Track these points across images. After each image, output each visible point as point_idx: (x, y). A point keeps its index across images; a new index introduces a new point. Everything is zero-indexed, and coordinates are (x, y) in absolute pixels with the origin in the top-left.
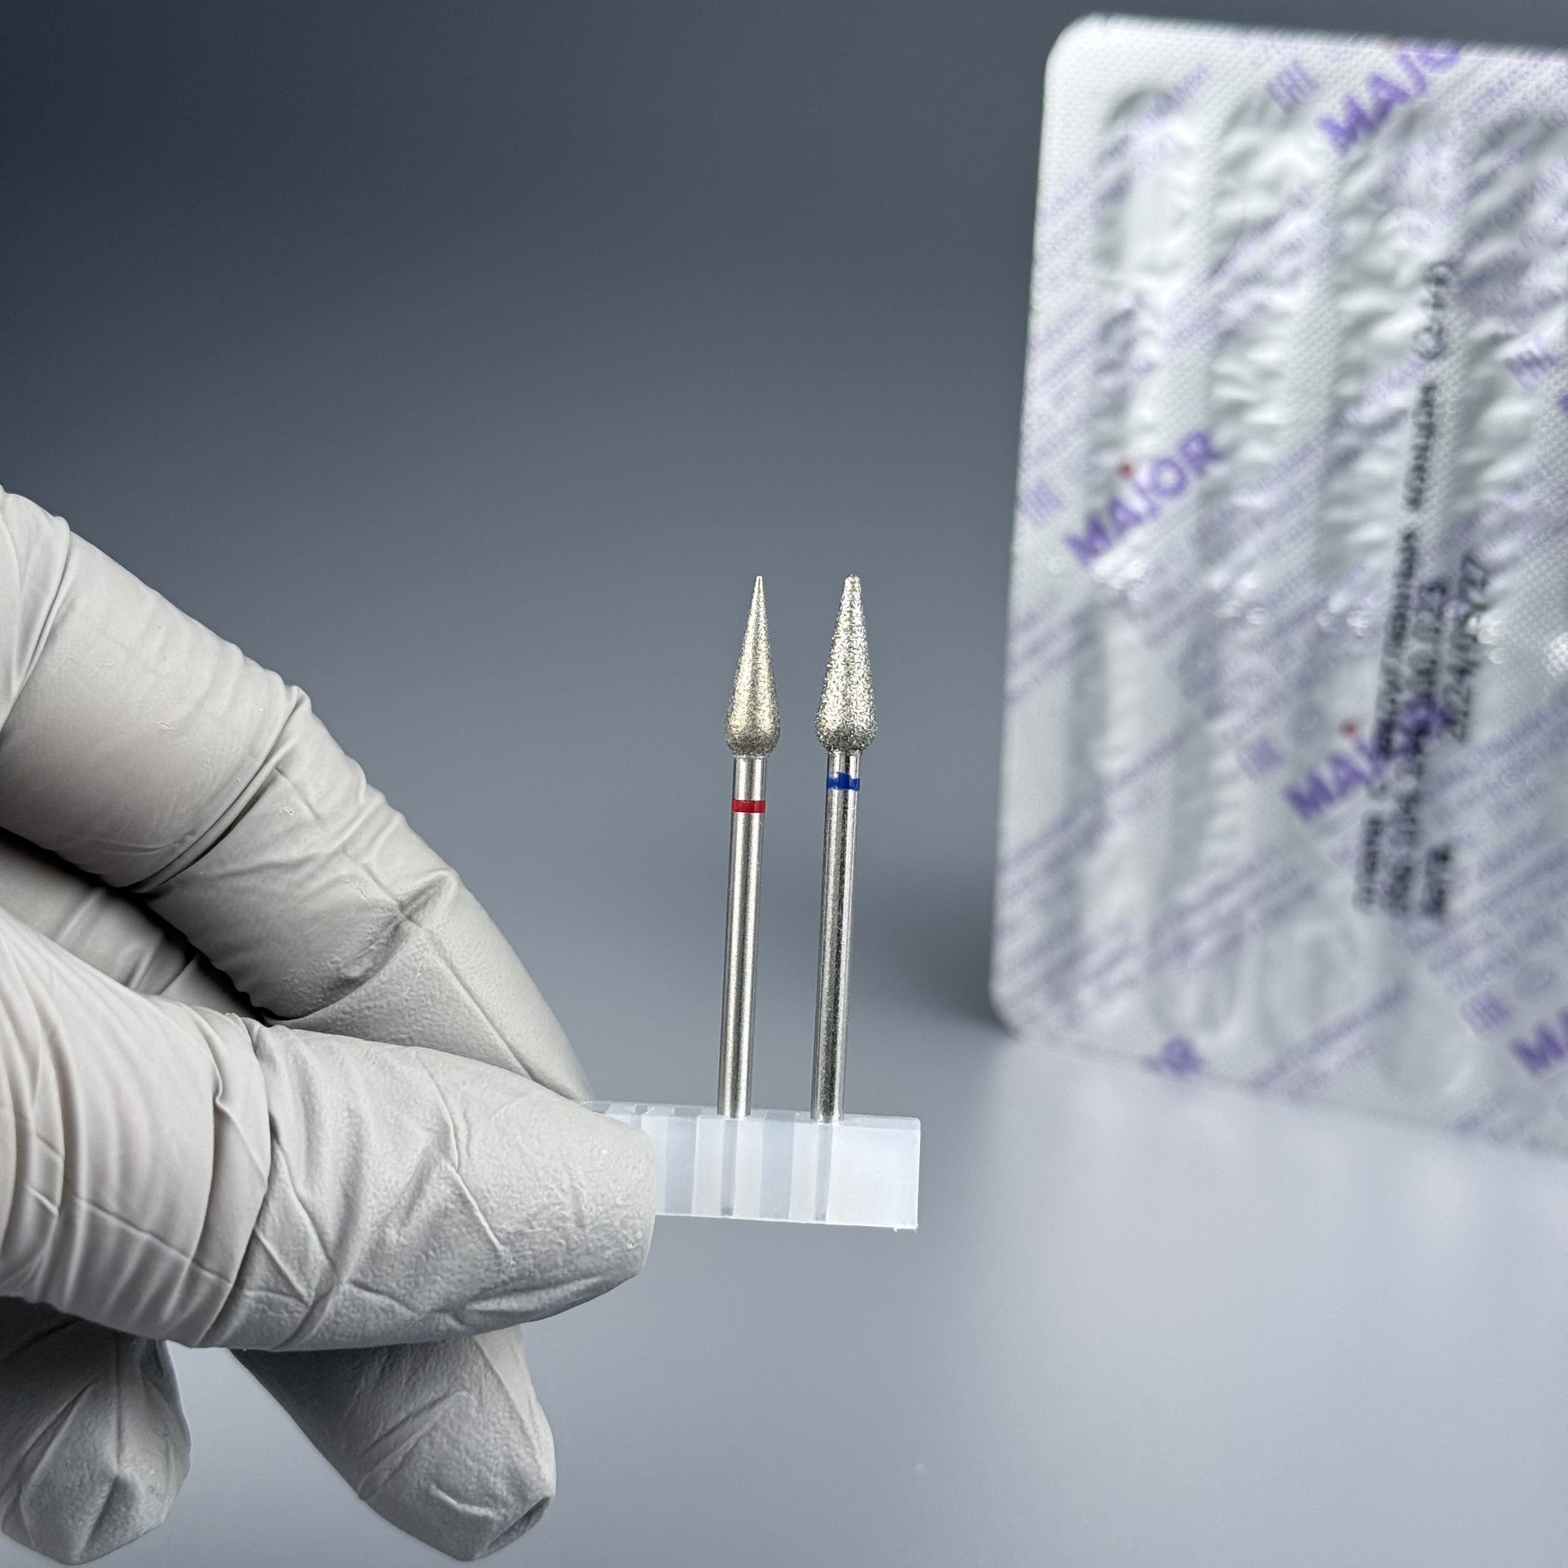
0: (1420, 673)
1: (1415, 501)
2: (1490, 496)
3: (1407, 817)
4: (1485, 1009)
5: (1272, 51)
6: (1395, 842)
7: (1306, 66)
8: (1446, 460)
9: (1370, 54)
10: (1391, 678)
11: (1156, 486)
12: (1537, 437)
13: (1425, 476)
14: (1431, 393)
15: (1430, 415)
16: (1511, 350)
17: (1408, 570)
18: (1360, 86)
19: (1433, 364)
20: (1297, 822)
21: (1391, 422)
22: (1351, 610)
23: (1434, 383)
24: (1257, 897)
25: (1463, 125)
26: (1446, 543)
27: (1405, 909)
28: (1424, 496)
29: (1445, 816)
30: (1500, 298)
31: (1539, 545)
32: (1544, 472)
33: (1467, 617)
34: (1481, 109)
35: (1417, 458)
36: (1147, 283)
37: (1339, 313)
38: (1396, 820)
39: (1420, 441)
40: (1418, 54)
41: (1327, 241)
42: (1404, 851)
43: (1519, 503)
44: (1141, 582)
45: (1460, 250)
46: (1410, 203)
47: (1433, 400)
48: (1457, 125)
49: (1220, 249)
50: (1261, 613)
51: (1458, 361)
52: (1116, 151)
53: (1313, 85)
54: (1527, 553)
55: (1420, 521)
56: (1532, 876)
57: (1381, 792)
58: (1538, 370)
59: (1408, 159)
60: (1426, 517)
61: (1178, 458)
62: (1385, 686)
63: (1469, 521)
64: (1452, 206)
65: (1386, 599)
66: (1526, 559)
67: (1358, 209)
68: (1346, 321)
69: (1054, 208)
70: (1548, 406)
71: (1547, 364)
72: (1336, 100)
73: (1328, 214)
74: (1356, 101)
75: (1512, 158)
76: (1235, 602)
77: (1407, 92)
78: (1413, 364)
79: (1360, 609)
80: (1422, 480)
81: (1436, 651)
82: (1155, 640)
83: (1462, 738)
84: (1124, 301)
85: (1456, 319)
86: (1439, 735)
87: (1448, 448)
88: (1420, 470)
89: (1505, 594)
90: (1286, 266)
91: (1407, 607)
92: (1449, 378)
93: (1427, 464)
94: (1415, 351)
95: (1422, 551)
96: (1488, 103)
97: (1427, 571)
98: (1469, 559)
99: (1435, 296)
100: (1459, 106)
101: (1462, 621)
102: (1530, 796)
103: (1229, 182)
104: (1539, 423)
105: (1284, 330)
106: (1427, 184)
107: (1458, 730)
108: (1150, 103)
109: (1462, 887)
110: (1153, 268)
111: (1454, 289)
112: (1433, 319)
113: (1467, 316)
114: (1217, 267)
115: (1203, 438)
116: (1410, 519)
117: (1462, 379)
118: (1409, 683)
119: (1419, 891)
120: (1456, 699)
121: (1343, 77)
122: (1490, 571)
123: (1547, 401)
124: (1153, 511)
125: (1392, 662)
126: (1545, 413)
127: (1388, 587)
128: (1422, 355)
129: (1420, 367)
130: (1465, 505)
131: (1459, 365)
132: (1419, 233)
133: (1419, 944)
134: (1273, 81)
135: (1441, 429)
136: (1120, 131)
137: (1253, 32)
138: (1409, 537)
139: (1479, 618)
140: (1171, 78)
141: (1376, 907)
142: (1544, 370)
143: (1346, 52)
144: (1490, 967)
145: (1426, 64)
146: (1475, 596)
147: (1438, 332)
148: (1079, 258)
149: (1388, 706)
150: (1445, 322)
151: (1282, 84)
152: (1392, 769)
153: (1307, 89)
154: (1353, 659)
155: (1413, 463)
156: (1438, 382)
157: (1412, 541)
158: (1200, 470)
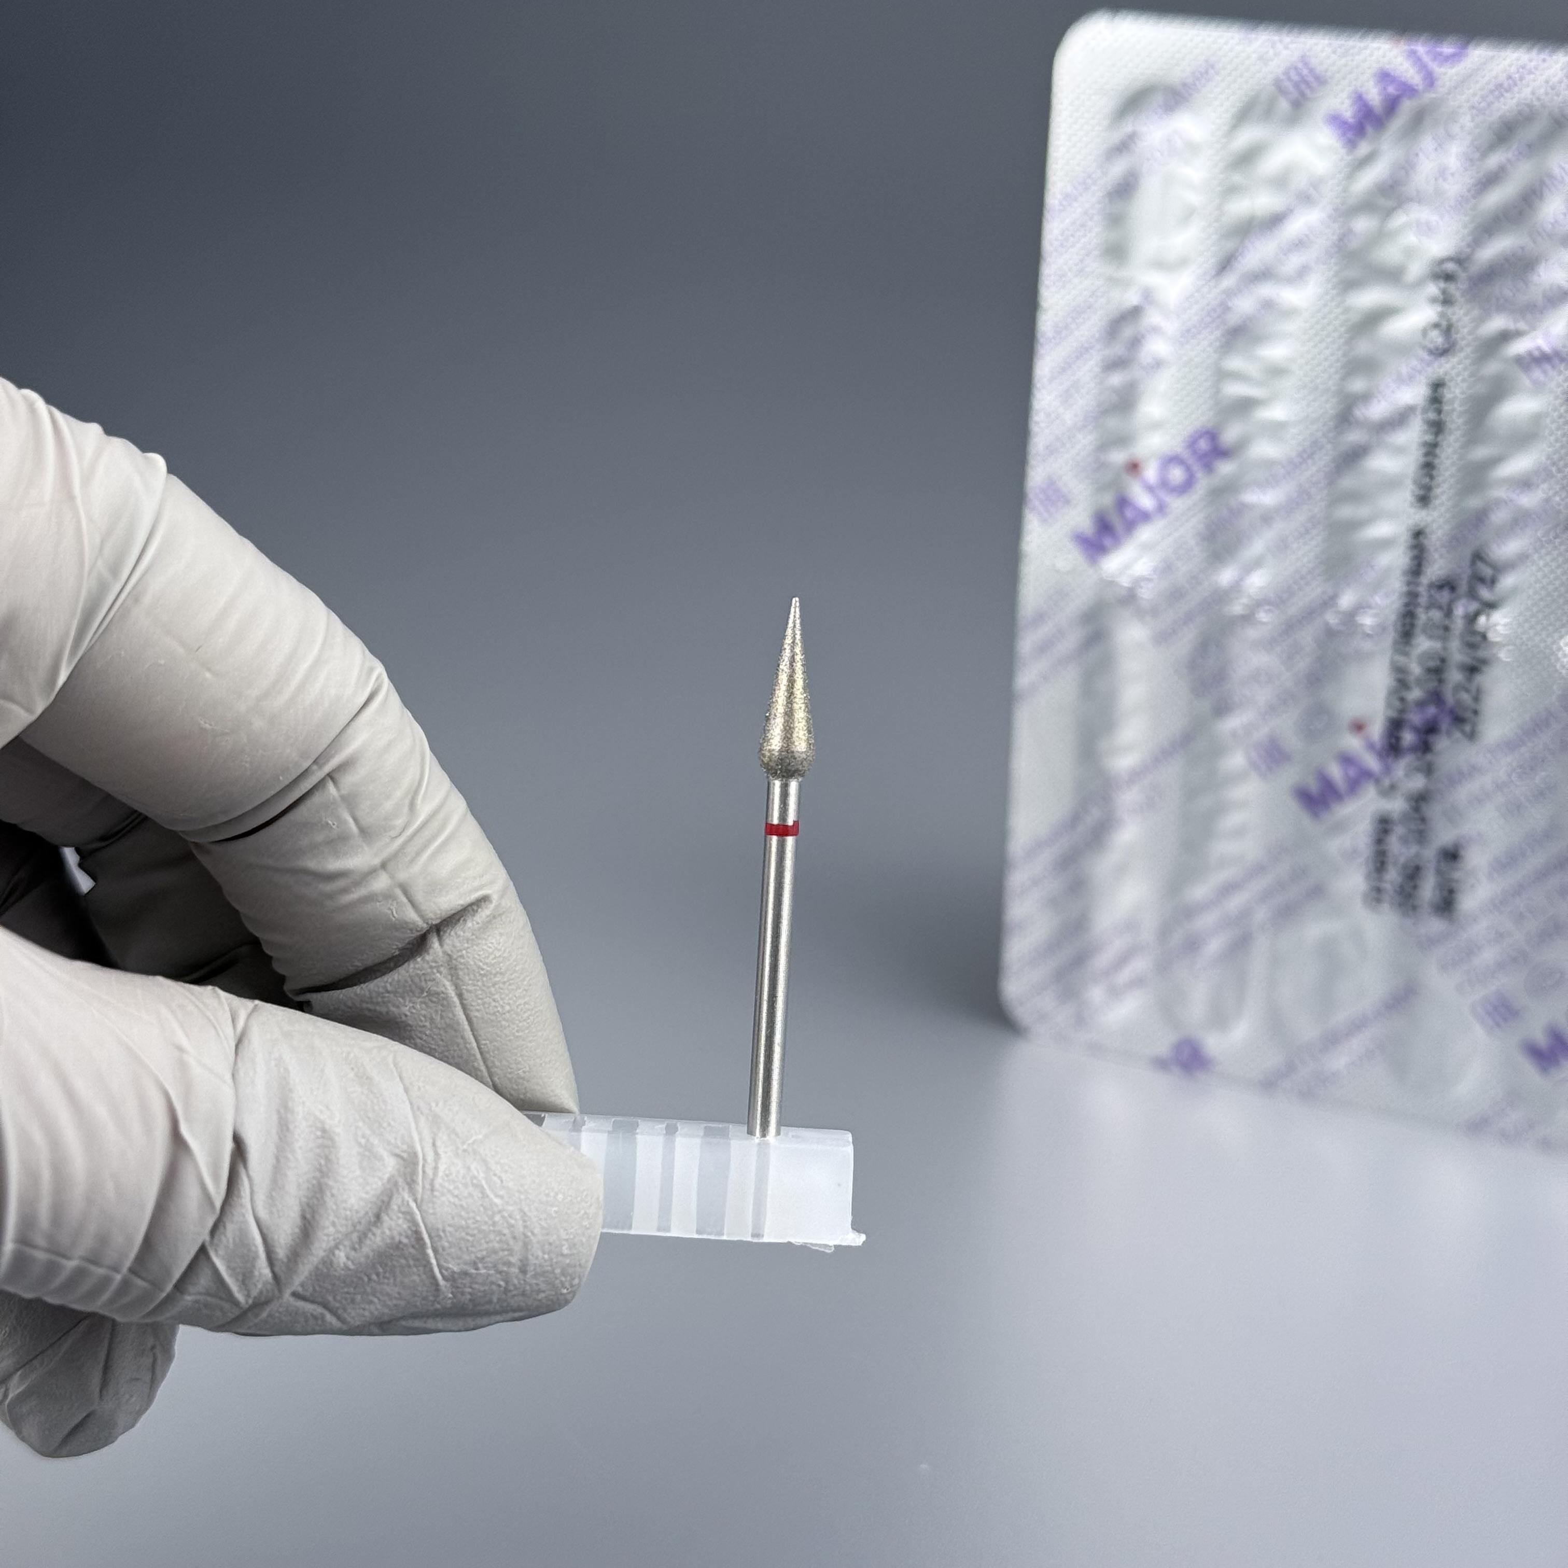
0: (1429, 671)
1: (1424, 499)
2: (1499, 493)
3: (1416, 816)
4: (1495, 1008)
5: (1279, 46)
6: (1404, 840)
7: (1314, 62)
8: (1455, 457)
9: (1379, 48)
10: (1400, 676)
11: (1164, 483)
12: (1546, 434)
13: (1435, 473)
14: (1440, 390)
15: (1439, 412)
16: (1520, 347)
17: (1416, 568)
18: (1368, 81)
19: (1443, 360)
20: (1306, 820)
21: (1400, 419)
22: (1359, 608)
23: (1444, 379)
24: (1266, 895)
25: (1473, 120)
26: (1455, 540)
27: (1414, 908)
28: (1433, 494)
29: (1454, 816)
30: (1508, 293)
31: (1549, 542)
32: (1554, 469)
33: (1477, 614)
34: (1490, 105)
35: (1427, 454)
36: (1154, 279)
37: (1347, 310)
38: (1405, 818)
39: (1429, 438)
40: (1426, 49)
41: (1335, 237)
42: (1414, 849)
43: (1528, 500)
44: (1149, 580)
45: (1469, 246)
46: (1419, 199)
47: (1442, 396)
48: (1466, 120)
49: (1230, 245)
50: (1269, 610)
51: (1466, 357)
52: (1123, 147)
53: (1321, 81)
54: (1536, 550)
55: (1429, 519)
56: (1542, 875)
57: (1390, 791)
58: (1548, 367)
59: (1417, 155)
60: (1435, 514)
61: (1186, 455)
62: (1394, 684)
63: (1479, 518)
64: (1461, 201)
65: (1395, 597)
66: (1536, 556)
67: (1366, 206)
68: (1354, 318)
69: (1061, 204)
70: (1558, 402)
71: (1556, 361)
72: (1344, 95)
73: (1336, 210)
74: (1365, 96)
75: (1520, 153)
76: (1244, 600)
77: (1416, 88)
78: (1422, 360)
79: (1369, 607)
80: (1432, 477)
81: (1445, 649)
82: (1162, 638)
83: (1472, 736)
84: (1132, 298)
85: (1466, 314)
86: (1449, 734)
87: (1457, 445)
88: (1428, 467)
89: (1514, 591)
90: (1295, 261)
91: (1417, 605)
92: (1458, 375)
93: (1436, 461)
94: (1424, 347)
95: (1432, 549)
96: (1498, 98)
97: (1436, 569)
98: (1478, 557)
99: (1444, 292)
100: (1468, 101)
101: (1472, 619)
102: (1540, 795)
103: (1237, 178)
104: (1548, 421)
105: (1292, 326)
106: (1436, 179)
107: (1468, 728)
108: (1159, 99)
109: (1473, 886)
110: (1161, 265)
111: (1463, 285)
112: (1442, 315)
113: (1476, 312)
114: (1225, 264)
115: (1212, 435)
116: (1420, 517)
117: (1471, 375)
118: (1418, 681)
119: (1428, 889)
120: (1465, 697)
121: (1351, 73)
122: (1499, 569)
123: (1557, 398)
124: (1161, 508)
125: (1401, 659)
126: (1555, 410)
127: (1397, 584)
128: (1431, 352)
129: (1429, 364)
130: (1474, 502)
131: (1468, 362)
132: (1427, 229)
133: (1428, 944)
134: (1282, 77)
135: (1450, 426)
136: (1128, 127)
137: (1261, 28)
138: (1418, 534)
139: (1488, 616)
140: (1178, 74)
141: (1386, 907)
142: (1553, 367)
143: (1353, 47)
144: (1501, 966)
145: (1435, 59)
146: (1485, 593)
147: (1448, 330)
148: (1088, 255)
149: (1397, 704)
150: (1455, 318)
151: (1290, 79)
152: (1401, 767)
153: (1315, 84)
154: (1361, 657)
155: (1422, 460)
156: (1447, 378)
157: (1421, 538)
158: (1208, 467)
